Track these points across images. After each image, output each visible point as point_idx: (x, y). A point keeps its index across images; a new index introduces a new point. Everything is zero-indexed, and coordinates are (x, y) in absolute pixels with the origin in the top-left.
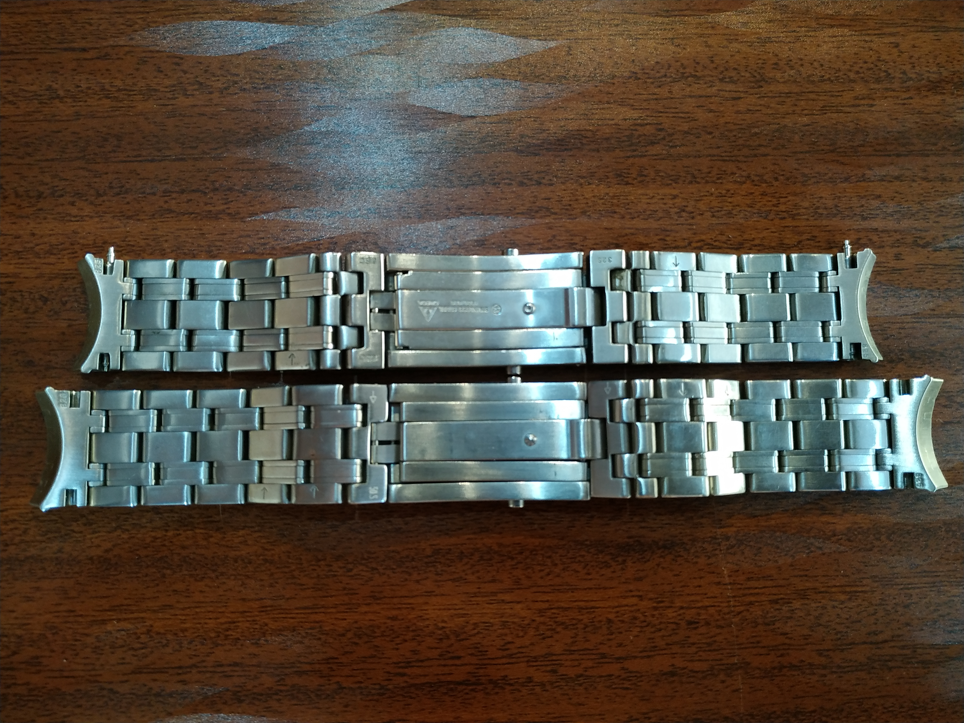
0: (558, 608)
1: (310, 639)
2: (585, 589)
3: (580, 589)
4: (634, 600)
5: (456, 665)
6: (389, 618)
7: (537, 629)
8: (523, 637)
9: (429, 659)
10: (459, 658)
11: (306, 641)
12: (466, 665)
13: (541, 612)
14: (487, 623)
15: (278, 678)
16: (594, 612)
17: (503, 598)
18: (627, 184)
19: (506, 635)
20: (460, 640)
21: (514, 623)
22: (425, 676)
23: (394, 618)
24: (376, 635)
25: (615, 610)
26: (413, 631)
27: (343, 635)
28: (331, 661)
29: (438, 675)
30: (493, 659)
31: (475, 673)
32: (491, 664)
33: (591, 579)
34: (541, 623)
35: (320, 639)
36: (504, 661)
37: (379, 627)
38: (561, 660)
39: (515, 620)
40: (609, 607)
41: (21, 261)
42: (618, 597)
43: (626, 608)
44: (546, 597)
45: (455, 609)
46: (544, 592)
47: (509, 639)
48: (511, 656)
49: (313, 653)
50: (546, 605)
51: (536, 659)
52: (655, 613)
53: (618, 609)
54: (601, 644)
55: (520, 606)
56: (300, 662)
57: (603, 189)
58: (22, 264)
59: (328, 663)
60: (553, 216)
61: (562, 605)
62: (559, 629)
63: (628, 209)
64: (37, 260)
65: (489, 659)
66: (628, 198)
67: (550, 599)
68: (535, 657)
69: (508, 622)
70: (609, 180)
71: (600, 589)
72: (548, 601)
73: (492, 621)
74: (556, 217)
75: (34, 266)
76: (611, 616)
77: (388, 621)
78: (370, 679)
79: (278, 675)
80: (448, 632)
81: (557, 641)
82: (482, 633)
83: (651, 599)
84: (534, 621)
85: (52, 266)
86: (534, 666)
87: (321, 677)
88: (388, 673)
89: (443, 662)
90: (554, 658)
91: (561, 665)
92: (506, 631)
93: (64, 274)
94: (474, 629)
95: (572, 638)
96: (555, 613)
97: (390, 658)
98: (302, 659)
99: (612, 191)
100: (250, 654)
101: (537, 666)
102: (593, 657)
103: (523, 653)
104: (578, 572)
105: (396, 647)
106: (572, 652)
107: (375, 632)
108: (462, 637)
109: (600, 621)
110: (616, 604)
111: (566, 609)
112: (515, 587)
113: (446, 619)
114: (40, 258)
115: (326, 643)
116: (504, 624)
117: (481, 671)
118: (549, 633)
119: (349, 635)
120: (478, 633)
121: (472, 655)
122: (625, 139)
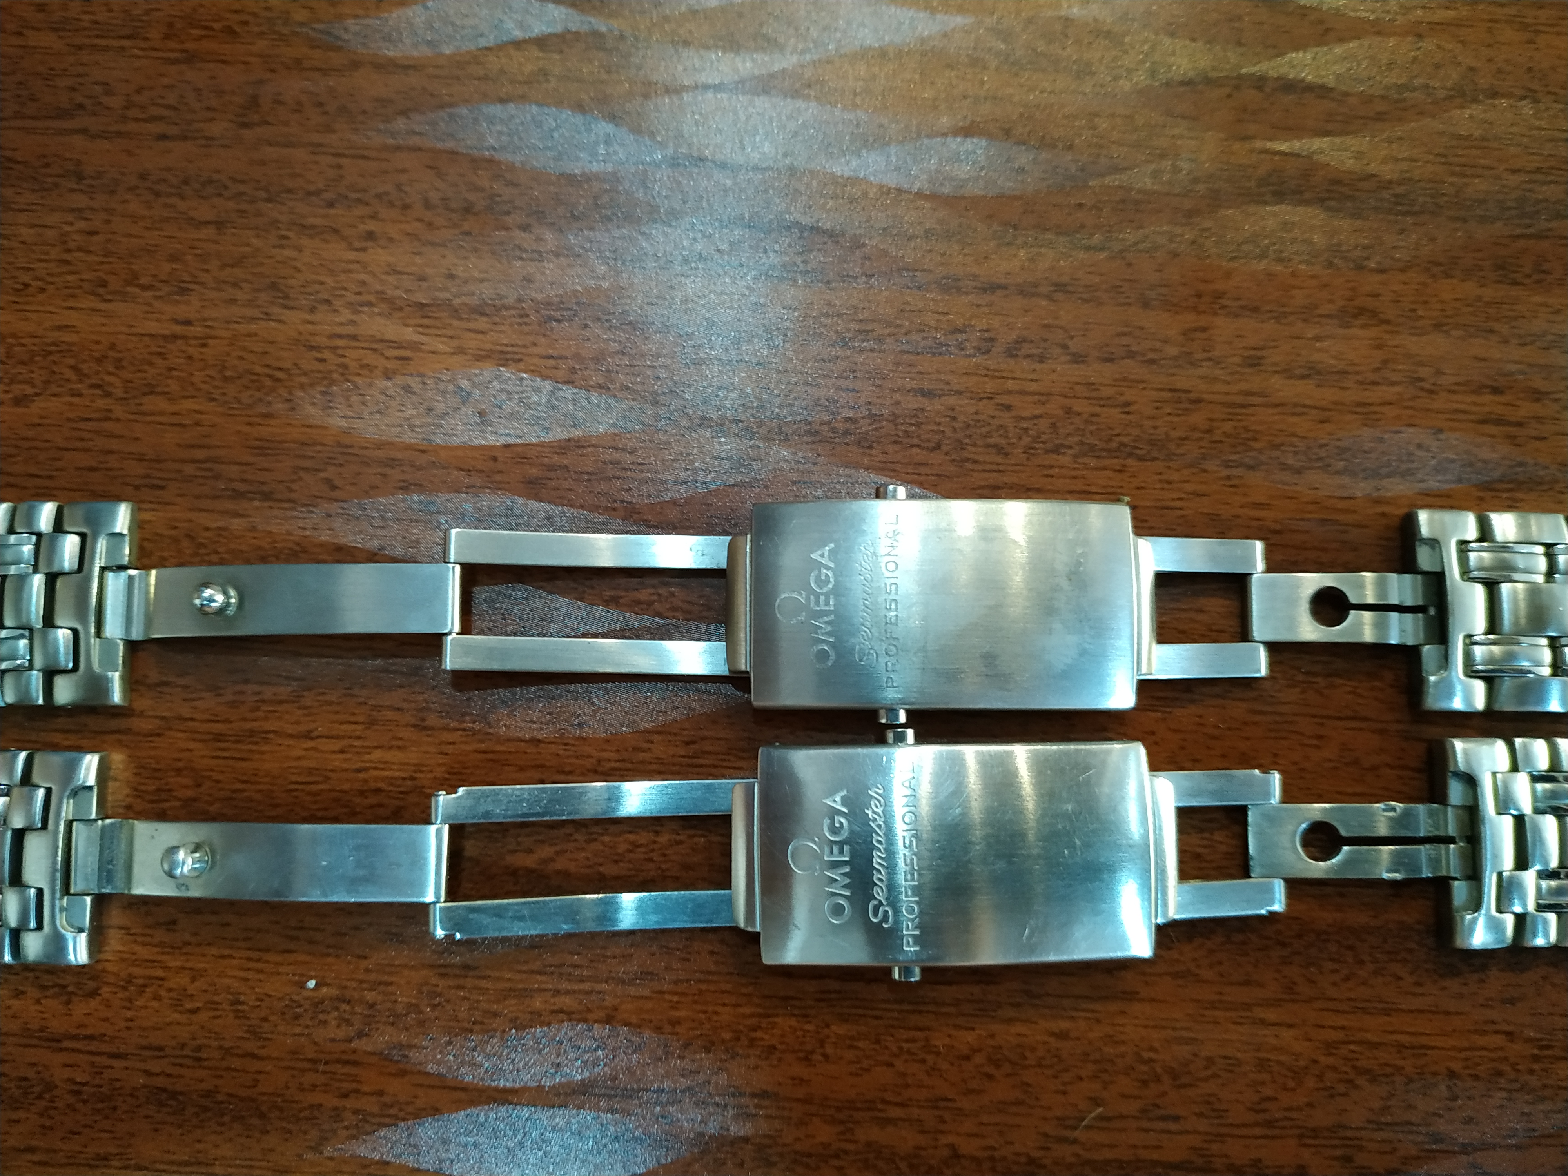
0: (1360, 1043)
1: (906, 1061)
2: (1412, 1011)
3: (1403, 1011)
4: (1499, 1040)
5: (1169, 1132)
6: (1053, 1034)
7: (1320, 1077)
8: (1294, 1090)
9: (1122, 1117)
10: (1176, 1119)
11: (898, 1063)
12: (1188, 1132)
13: (1330, 1047)
14: (1230, 1058)
15: (841, 1128)
16: (1426, 1054)
17: (1262, 1015)
18: (1515, 283)
19: (1263, 1083)
20: (1180, 1087)
21: (1279, 1063)
22: (1112, 1146)
23: (1062, 1036)
24: (1027, 1062)
25: (1463, 1055)
26: (1096, 1062)
27: (967, 1058)
28: (941, 1104)
29: (1135, 1147)
30: (1238, 1126)
31: (1202, 1149)
32: (1233, 1136)
33: (1422, 995)
34: (1328, 1067)
35: (923, 1061)
36: (1258, 1131)
37: (1033, 1050)
38: (1361, 1139)
39: (1283, 1058)
40: (1453, 1048)
41: (426, 321)
42: (1469, 1031)
43: (1485, 1053)
44: (1340, 1021)
45: (1174, 1029)
46: (1338, 1011)
47: (1268, 1091)
48: (1269, 1124)
49: (907, 1086)
50: (1339, 1035)
51: (1315, 1132)
52: (1536, 1067)
53: (1468, 1053)
54: (1435, 1114)
55: (1291, 1032)
56: (884, 1101)
57: (1471, 288)
58: (428, 327)
59: (937, 1108)
60: (1385, 327)
61: (1369, 1036)
62: (1361, 1081)
63: (1513, 327)
64: (455, 323)
65: (1231, 1125)
66: (1515, 307)
67: (1345, 1023)
68: (1313, 1130)
69: (1269, 1060)
70: (1481, 274)
71: (1438, 1013)
72: (1343, 1028)
73: (1239, 1055)
74: (1389, 328)
75: (449, 332)
76: (1456, 1066)
77: (1052, 1040)
78: (1011, 1143)
79: (842, 1122)
80: (1159, 1070)
81: (1355, 1103)
82: (1219, 1076)
83: (1529, 1040)
84: (1315, 1062)
85: (480, 336)
86: (1310, 1146)
87: (923, 1132)
88: (1046, 1135)
89: (1145, 1124)
90: (1349, 1134)
91: (1361, 1148)
92: (1265, 1076)
93: (502, 352)
94: (1206, 1068)
95: (1382, 1098)
96: (1353, 1052)
97: (1049, 1108)
98: (889, 1096)
99: (1488, 293)
100: (793, 1079)
101: (1316, 1146)
102: (1420, 1138)
103: (1292, 1119)
104: (1401, 979)
105: (1061, 1088)
106: (1381, 1126)
107: (1025, 1058)
108: (1184, 1080)
109: (1435, 1074)
110: (1466, 1044)
111: (1375, 1045)
112: (1284, 997)
113: (1157, 1045)
114: (461, 319)
115: (933, 1069)
116: (1262, 1064)
117: (1215, 1148)
118: (1341, 1088)
119: (978, 1059)
120: (1215, 1076)
121: (1200, 1115)
122: (1513, 204)
